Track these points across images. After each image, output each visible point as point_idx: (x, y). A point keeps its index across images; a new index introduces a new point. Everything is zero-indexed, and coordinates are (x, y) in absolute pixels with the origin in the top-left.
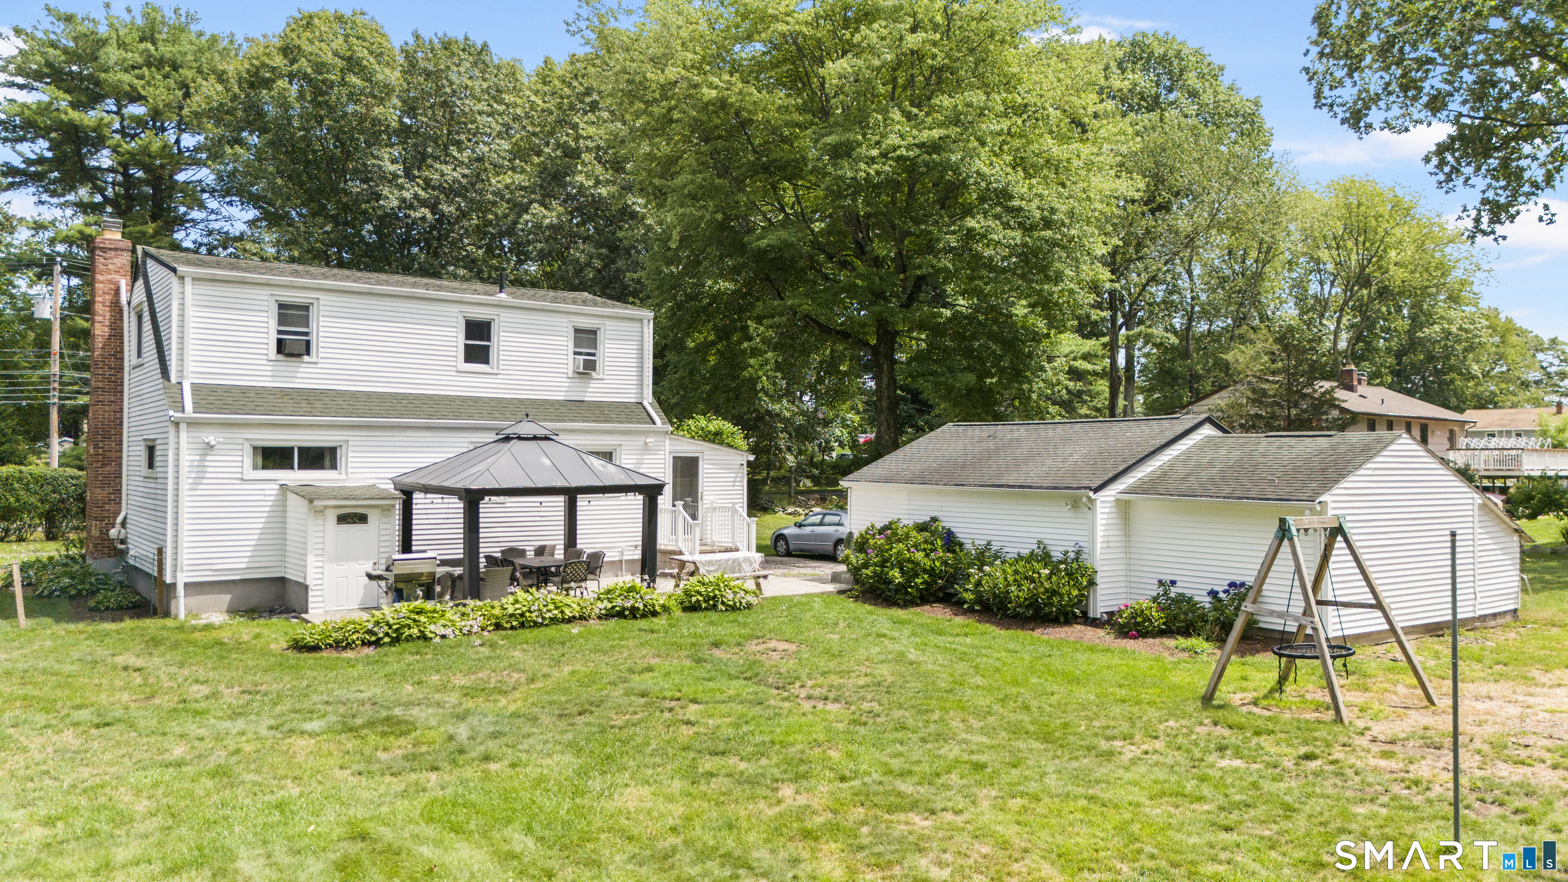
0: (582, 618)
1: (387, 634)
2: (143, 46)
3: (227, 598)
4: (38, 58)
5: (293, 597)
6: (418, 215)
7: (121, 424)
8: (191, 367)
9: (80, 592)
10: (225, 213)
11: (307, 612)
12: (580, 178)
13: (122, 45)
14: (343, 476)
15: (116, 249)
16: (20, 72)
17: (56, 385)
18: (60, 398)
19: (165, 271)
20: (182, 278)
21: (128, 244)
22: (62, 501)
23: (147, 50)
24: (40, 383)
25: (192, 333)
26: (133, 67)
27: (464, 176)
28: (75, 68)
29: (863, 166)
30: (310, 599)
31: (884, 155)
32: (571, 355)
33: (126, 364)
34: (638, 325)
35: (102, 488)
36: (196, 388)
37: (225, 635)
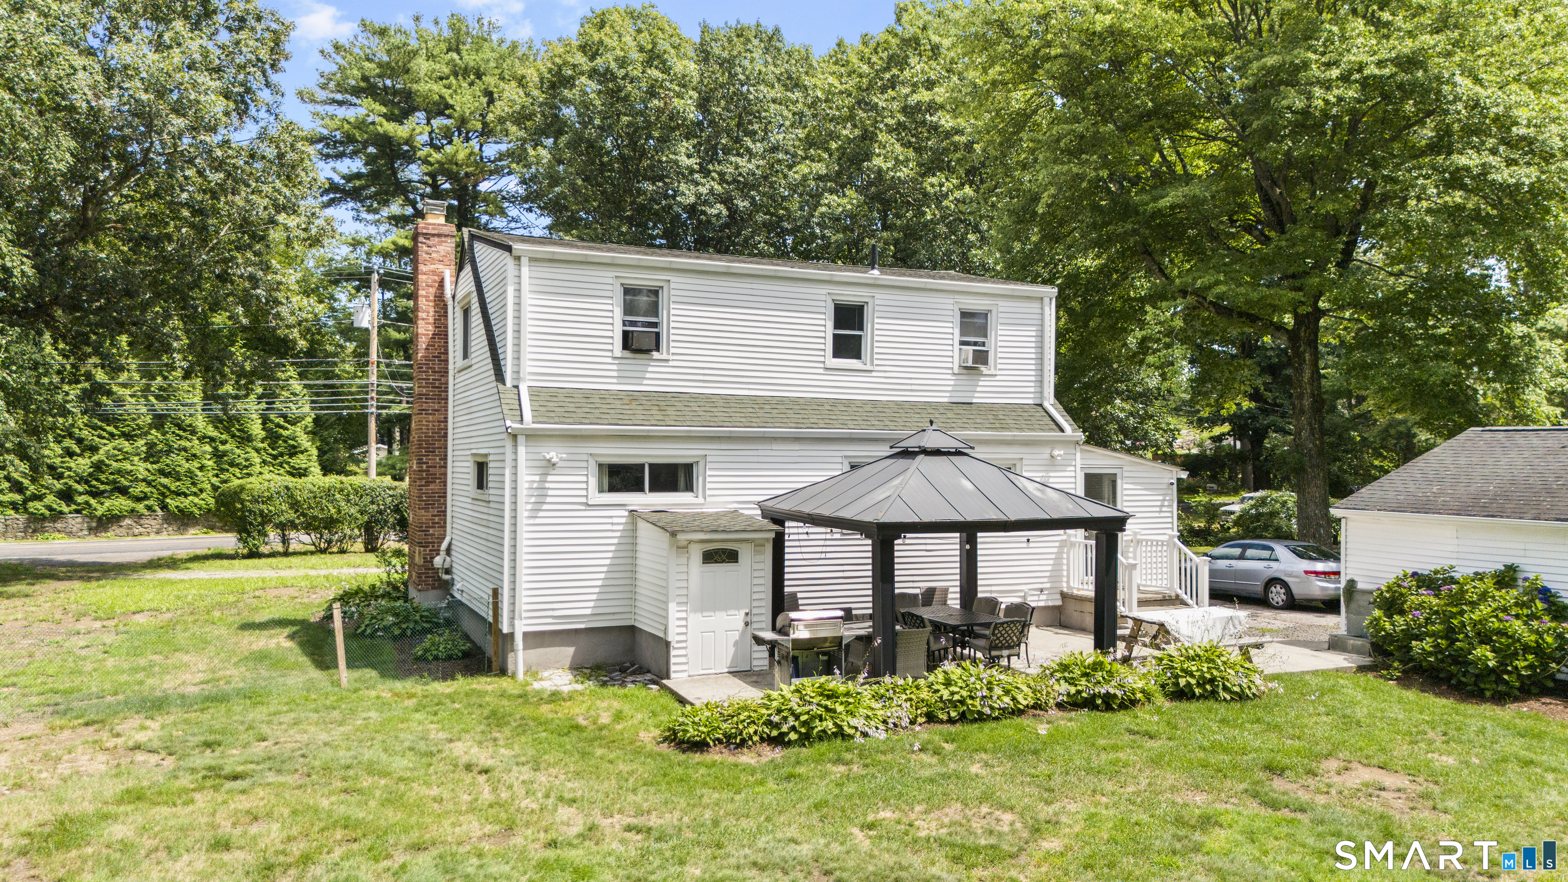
0: (1036, 706)
1: (793, 728)
2: (448, 56)
3: (571, 651)
4: (355, 72)
5: (647, 654)
6: (714, 211)
7: (446, 436)
8: (528, 367)
9: (404, 630)
10: (524, 220)
11: (668, 677)
12: (877, 161)
13: (430, 57)
14: (700, 500)
15: (439, 235)
16: (340, 89)
17: (374, 395)
18: (378, 408)
19: (496, 253)
20: (518, 258)
21: (451, 229)
22: (381, 512)
23: (453, 60)
24: (358, 393)
25: (528, 326)
26: (441, 79)
27: (758, 167)
28: (388, 82)
29: (1318, 91)
30: (673, 660)
31: (1345, 78)
32: (957, 346)
33: (451, 367)
34: (1037, 305)
35: (426, 509)
36: (535, 393)
37: (577, 712)
